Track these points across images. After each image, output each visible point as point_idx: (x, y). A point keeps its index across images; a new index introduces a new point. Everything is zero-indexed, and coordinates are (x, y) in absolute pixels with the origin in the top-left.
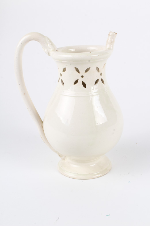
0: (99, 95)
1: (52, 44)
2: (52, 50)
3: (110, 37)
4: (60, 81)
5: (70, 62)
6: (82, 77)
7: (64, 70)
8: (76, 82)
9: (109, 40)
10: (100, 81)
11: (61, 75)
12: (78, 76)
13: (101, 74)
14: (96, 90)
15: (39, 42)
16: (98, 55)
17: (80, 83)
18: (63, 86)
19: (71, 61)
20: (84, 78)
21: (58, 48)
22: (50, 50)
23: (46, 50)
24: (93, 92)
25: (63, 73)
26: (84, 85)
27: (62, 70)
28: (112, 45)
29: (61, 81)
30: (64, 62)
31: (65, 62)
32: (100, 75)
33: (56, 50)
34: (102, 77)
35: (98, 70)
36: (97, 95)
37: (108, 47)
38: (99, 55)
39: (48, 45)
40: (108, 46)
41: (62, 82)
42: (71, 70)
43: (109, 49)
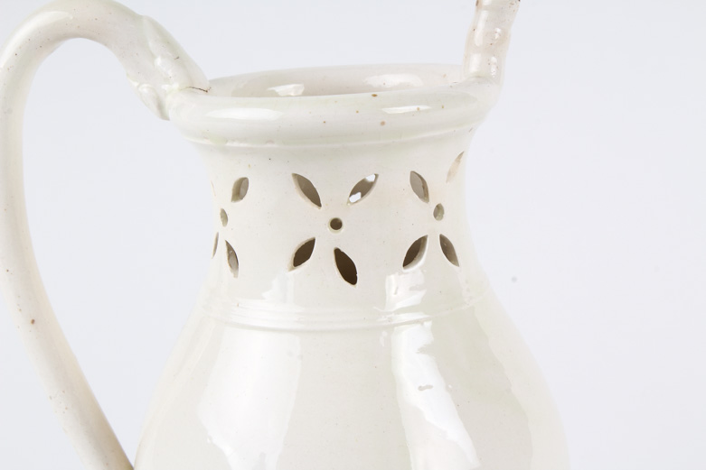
0: (428, 324)
1: (178, 57)
2: (176, 86)
3: (484, 14)
4: (223, 249)
5: (269, 145)
6: (336, 224)
7: (240, 190)
8: (303, 254)
9: (479, 33)
10: (433, 248)
11: (224, 216)
12: (311, 222)
13: (439, 211)
14: (416, 298)
15: (106, 45)
16: (414, 108)
17: (322, 259)
18: (236, 276)
19: (271, 141)
20: (342, 230)
21: (216, 82)
22: (166, 87)
23: (145, 89)
24: (399, 305)
25: (234, 209)
26: (347, 270)
27: (229, 192)
28: (494, 59)
29: (225, 249)
30: (236, 144)
31: (242, 145)
32: (435, 215)
33: (198, 88)
34: (445, 227)
35: (421, 187)
36: (417, 322)
37: (474, 69)
38: (422, 108)
39: (159, 61)
40: (475, 63)
41: (231, 253)
42: (272, 189)
43: (481, 78)
